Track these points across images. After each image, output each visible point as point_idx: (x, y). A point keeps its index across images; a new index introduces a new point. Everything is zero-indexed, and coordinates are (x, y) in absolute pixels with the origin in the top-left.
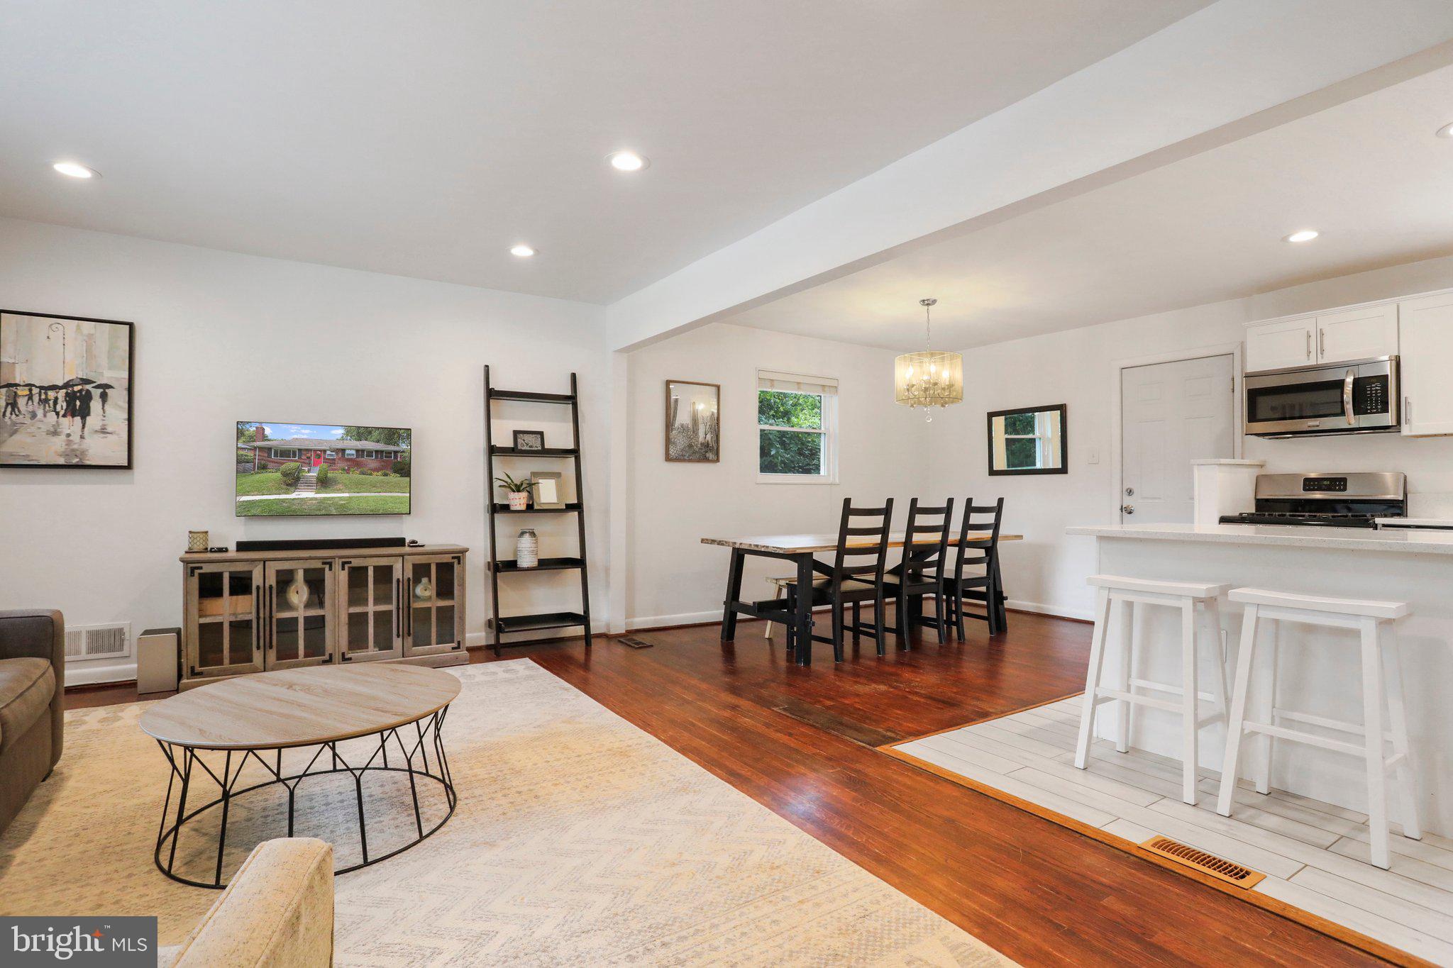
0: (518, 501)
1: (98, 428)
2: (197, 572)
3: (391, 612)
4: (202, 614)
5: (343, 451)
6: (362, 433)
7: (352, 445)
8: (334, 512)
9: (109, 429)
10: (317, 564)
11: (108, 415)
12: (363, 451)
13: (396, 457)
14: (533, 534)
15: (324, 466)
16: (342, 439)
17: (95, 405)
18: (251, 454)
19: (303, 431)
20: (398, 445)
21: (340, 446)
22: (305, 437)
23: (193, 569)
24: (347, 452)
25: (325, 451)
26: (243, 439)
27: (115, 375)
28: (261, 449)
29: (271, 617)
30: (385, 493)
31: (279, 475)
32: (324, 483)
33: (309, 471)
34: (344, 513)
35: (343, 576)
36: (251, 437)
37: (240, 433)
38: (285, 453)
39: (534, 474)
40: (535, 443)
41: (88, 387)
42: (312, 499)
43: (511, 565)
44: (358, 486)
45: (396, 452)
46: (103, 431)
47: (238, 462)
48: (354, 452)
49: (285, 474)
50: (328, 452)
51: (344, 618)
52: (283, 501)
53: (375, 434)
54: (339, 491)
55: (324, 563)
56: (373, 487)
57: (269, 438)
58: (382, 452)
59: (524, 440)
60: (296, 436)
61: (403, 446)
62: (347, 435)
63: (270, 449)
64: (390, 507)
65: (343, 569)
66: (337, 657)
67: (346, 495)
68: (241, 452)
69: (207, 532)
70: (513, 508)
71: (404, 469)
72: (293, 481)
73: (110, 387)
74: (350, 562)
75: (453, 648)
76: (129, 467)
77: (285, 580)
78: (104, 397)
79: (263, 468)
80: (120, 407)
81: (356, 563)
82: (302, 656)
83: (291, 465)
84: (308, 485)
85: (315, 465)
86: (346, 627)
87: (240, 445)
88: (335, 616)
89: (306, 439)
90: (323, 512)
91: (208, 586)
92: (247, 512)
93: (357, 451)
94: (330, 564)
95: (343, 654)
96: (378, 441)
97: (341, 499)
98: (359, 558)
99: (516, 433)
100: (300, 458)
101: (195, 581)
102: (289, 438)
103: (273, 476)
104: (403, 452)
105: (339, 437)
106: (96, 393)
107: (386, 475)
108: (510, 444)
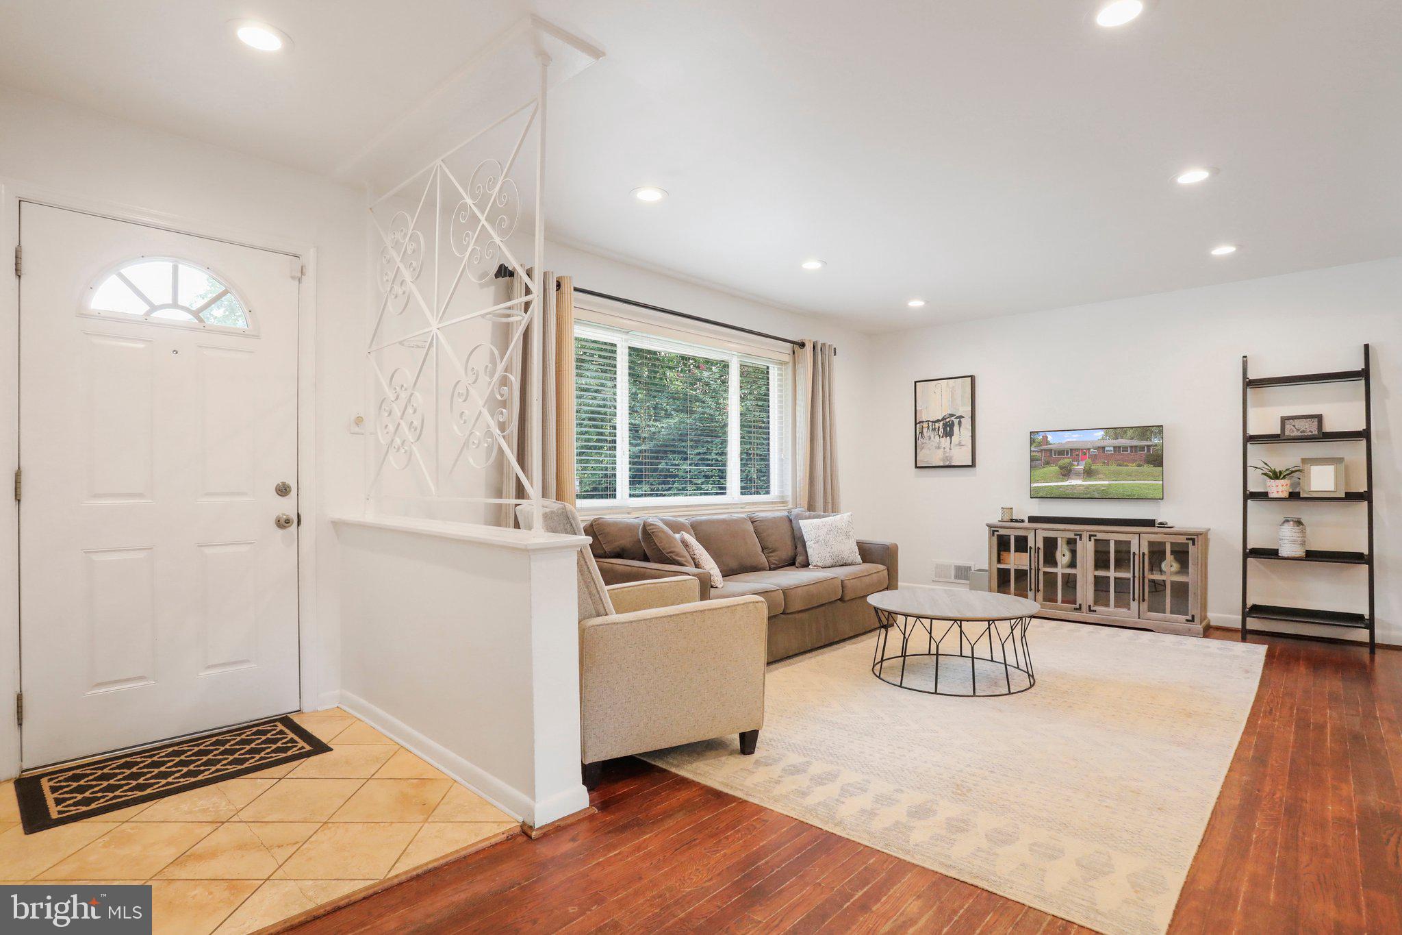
0: (1279, 489)
1: (957, 443)
2: (996, 533)
3: (1129, 579)
4: (999, 561)
5: (1104, 448)
6: (1118, 432)
7: (1110, 443)
8: (1097, 496)
9: (963, 443)
10: (1072, 535)
11: (962, 434)
12: (1119, 447)
13: (1149, 450)
14: (1299, 523)
15: (1089, 461)
16: (1103, 439)
17: (956, 428)
18: (1039, 454)
19: (1074, 436)
20: (1151, 440)
21: (1101, 444)
22: (1075, 440)
23: (994, 531)
24: (1107, 449)
25: (1089, 449)
26: (1034, 445)
27: (965, 410)
28: (1046, 450)
29: (1039, 570)
30: (1138, 480)
31: (1057, 468)
32: (1089, 473)
33: (1078, 465)
34: (1105, 496)
35: (1091, 546)
36: (1039, 443)
37: (1032, 441)
38: (1061, 453)
39: (1304, 461)
40: (1310, 428)
41: (953, 418)
42: (1080, 486)
43: (1270, 554)
44: (1116, 475)
45: (1149, 447)
46: (960, 444)
47: (1031, 460)
48: (1112, 449)
49: (1061, 468)
50: (1092, 450)
51: (1091, 580)
52: (1061, 487)
53: (1130, 433)
54: (1100, 479)
55: (1075, 535)
56: (1129, 475)
57: (1051, 442)
58: (1136, 447)
59: (1294, 426)
60: (1068, 440)
61: (1156, 441)
62: (1106, 436)
63: (1051, 450)
64: (1144, 493)
65: (1090, 540)
66: (1084, 608)
67: (1106, 482)
68: (1034, 454)
69: (1012, 508)
70: (1271, 496)
71: (1157, 460)
72: (1066, 472)
73: (962, 417)
74: (1096, 536)
75: (1187, 620)
76: (973, 465)
77: (1050, 544)
78: (960, 423)
79: (1047, 463)
80: (968, 429)
81: (1100, 536)
82: (1060, 601)
83: (1065, 461)
84: (1078, 475)
85: (1082, 460)
86: (1093, 585)
87: (1033, 449)
88: (1083, 576)
89: (1076, 442)
90: (1089, 496)
91: (1003, 544)
92: (1035, 495)
93: (1115, 447)
94: (1080, 536)
95: (1090, 606)
96: (1132, 439)
97: (1102, 485)
98: (1102, 533)
99: (1284, 420)
100: (1071, 455)
101: (995, 539)
102: (1064, 441)
103: (1054, 469)
104: (1156, 445)
105: (1100, 438)
106: (956, 421)
107: (1139, 466)
108: (1276, 430)
